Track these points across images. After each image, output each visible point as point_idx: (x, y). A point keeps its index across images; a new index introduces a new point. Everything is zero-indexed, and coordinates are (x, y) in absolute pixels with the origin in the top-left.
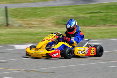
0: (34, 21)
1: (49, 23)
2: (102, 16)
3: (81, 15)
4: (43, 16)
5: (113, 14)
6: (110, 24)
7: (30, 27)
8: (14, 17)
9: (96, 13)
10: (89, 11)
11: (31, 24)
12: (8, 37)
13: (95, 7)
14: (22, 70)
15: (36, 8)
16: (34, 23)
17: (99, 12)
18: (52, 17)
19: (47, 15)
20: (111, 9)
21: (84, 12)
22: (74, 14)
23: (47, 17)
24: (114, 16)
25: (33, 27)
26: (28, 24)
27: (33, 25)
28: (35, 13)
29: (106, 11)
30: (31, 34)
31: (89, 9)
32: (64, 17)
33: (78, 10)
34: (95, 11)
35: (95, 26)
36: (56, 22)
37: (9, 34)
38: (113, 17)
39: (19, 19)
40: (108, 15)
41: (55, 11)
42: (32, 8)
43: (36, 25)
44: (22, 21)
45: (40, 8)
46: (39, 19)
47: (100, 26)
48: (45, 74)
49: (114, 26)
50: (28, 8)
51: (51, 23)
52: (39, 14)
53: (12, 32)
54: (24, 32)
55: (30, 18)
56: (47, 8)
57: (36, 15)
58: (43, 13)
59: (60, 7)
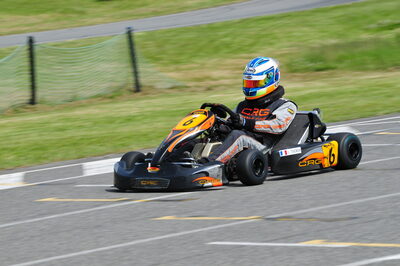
0: (217, 70)
3: (365, 36)
4: (240, 49)
7: (209, 89)
10: (388, 21)
11: (208, 78)
12: (160, 125)
14: (252, 219)
15: (212, 28)
16: (216, 74)
18: (270, 49)
19: (252, 45)
21: (372, 26)
22: (339, 36)
25: (216, 86)
26: (200, 80)
27: (215, 79)
28: (212, 41)
31: (387, 14)
32: (313, 49)
33: (351, 20)
36: (289, 65)
37: (154, 115)
41: (276, 31)
42: (198, 29)
43: (226, 81)
44: (177, 70)
45: (226, 25)
46: (229, 61)
50: (187, 30)
52: (227, 45)
53: (160, 109)
55: (199, 61)
56: (245, 22)
57: (217, 50)
58: (237, 40)
59: (289, 16)
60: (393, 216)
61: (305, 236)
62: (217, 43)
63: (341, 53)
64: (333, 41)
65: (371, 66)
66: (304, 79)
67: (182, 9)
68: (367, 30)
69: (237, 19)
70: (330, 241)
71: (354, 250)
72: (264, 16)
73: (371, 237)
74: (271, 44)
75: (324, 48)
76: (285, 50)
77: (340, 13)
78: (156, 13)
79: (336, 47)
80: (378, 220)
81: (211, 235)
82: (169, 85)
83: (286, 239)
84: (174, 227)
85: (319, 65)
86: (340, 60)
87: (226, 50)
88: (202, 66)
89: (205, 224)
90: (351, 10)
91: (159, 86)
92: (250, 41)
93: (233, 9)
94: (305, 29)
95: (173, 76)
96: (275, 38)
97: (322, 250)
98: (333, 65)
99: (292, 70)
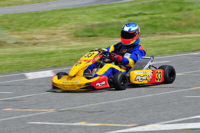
0: (39, 35)
1: (64, 36)
2: (146, 20)
3: (114, 20)
4: (51, 25)
5: (163, 16)
6: (163, 32)
7: (34, 44)
8: (4, 30)
9: (136, 15)
10: (124, 13)
11: (34, 39)
12: (8, 62)
13: (133, 7)
14: (52, 110)
15: (37, 13)
16: (38, 37)
17: (140, 14)
18: (66, 25)
19: (58, 23)
20: (159, 7)
21: (117, 15)
22: (101, 20)
23: (58, 26)
24: (166, 18)
25: (38, 43)
26: (30, 39)
27: (38, 40)
28: (37, 20)
29: (152, 12)
30: (41, 55)
31: (124, 10)
32: (87, 26)
33: (107, 12)
34: (135, 13)
36: (75, 34)
37: (5, 57)
38: (165, 20)
39: (13, 31)
40: (155, 18)
41: (69, 16)
42: (30, 14)
43: (43, 41)
44: (19, 34)
45: (44, 13)
47: (146, 36)
48: (90, 115)
49: (169, 34)
50: (24, 14)
52: (45, 23)
53: (8, 53)
54: (29, 53)
55: (30, 30)
56: (54, 11)
57: (39, 25)
58: (50, 20)
59: (76, 9)
60: (121, 111)
61: (78, 120)
62: (39, 21)
63: (101, 28)
64: (98, 22)
65: (116, 35)
66: (82, 41)
67: (23, 3)
68: (114, 17)
69: (50, 10)
70: (89, 122)
71: (101, 127)
72: (64, 8)
73: (110, 121)
74: (67, 23)
75: (93, 25)
76: (73, 26)
77: (101, 8)
78: (9, 5)
79: (99, 25)
80: (114, 112)
81: (30, 119)
82: (14, 42)
83: (68, 121)
84: (11, 114)
85: (90, 34)
86: (101, 32)
87: (44, 25)
88: (32, 33)
89: (27, 113)
90: (107, 7)
91: (9, 42)
92: (57, 21)
93: (48, 4)
94: (84, 16)
95: (16, 37)
96: (69, 20)
97: (85, 127)
98: (97, 34)
99: (77, 36)
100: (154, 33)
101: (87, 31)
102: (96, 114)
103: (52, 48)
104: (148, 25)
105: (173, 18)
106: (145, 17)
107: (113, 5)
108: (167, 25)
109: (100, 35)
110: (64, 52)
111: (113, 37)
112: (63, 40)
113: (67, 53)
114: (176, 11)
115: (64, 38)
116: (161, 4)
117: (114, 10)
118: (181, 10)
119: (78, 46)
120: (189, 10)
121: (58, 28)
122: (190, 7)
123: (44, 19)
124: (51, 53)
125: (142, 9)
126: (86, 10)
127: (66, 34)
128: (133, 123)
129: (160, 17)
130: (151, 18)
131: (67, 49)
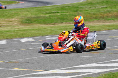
0: (3, 21)
2: (59, 15)
3: (42, 15)
4: (10, 17)
5: (68, 14)
6: (67, 22)
9: (54, 13)
10: (48, 12)
13: (53, 9)
16: (2, 23)
17: (56, 12)
18: (18, 17)
19: (13, 16)
21: (44, 13)
22: (36, 15)
28: (2, 14)
29: (62, 12)
30: (2, 32)
31: (48, 10)
32: (28, 17)
34: (53, 12)
35: (54, 24)
36: (22, 21)
38: (68, 16)
40: (64, 15)
41: (20, 12)
43: (5, 25)
46: (6, 19)
47: (58, 24)
48: (21, 64)
49: (70, 23)
51: (17, 22)
52: (6, 15)
57: (3, 16)
58: (9, 14)
59: (23, 9)
61: (14, 67)
62: (4, 15)
63: (35, 19)
64: (34, 16)
66: (25, 25)
68: (43, 14)
69: (10, 9)
70: (20, 68)
71: (26, 71)
73: (31, 68)
74: (18, 16)
75: (31, 17)
77: (36, 9)
79: (34, 17)
80: (34, 63)
83: (9, 68)
85: (29, 22)
86: (35, 21)
87: (6, 17)
90: (39, 8)
92: (13, 15)
93: (9, 6)
94: (27, 12)
96: (19, 14)
97: (17, 71)
98: (33, 22)
99: (22, 23)
100: (62, 23)
101: (28, 20)
102: (24, 64)
103: (9, 29)
104: (59, 18)
105: (72, 15)
106: (58, 14)
107: (42, 7)
108: (69, 19)
109: (35, 22)
110: (15, 31)
111: (41, 24)
112: (15, 25)
113: (16, 32)
114: (74, 11)
115: (15, 23)
116: (67, 7)
117: (43, 10)
118: (77, 11)
119: (22, 28)
120: (81, 11)
121: (13, 18)
122: (81, 9)
123: (7, 14)
124: (7, 31)
125: (57, 10)
126: (28, 10)
127: (16, 21)
128: (43, 69)
129: (66, 14)
130: (61, 15)
131: (16, 29)
